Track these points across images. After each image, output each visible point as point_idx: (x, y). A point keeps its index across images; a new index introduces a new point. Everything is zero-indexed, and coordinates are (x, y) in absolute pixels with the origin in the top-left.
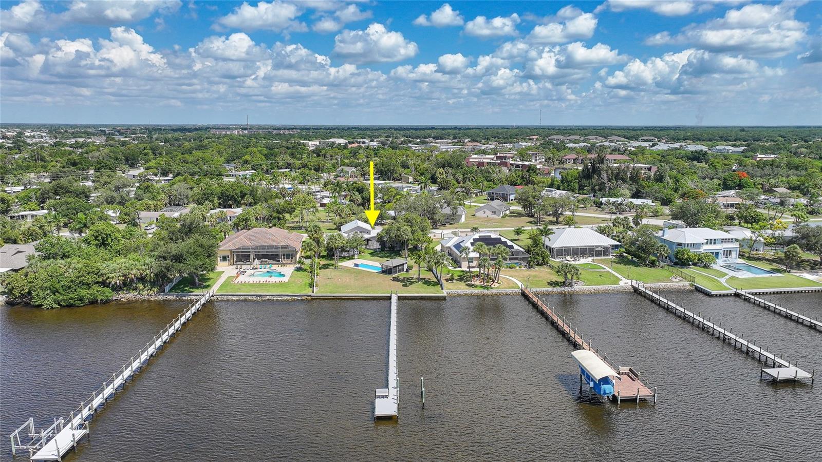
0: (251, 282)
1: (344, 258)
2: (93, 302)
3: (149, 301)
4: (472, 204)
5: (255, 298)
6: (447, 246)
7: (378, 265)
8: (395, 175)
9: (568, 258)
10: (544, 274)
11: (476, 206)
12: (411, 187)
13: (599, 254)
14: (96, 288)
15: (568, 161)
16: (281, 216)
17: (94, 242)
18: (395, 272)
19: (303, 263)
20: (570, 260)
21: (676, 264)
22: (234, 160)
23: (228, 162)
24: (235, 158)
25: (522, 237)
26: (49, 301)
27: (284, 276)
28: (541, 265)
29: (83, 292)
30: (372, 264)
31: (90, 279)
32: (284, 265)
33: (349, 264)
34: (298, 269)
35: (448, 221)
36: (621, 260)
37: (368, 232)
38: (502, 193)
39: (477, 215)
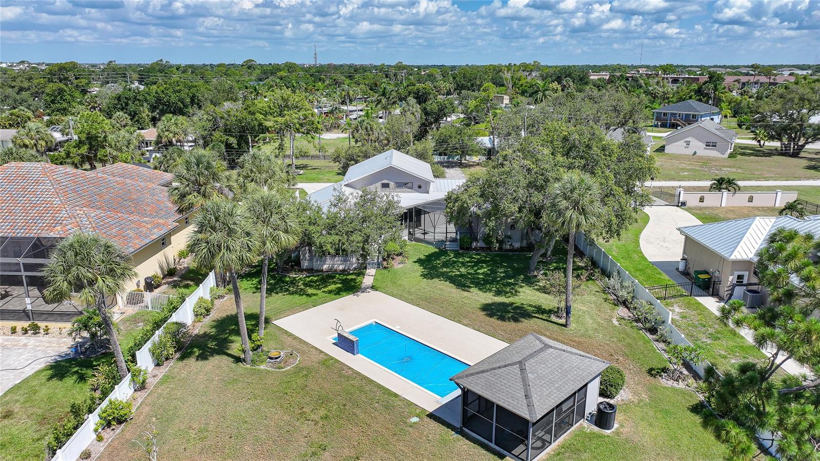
38: (686, 114)
39: (668, 149)
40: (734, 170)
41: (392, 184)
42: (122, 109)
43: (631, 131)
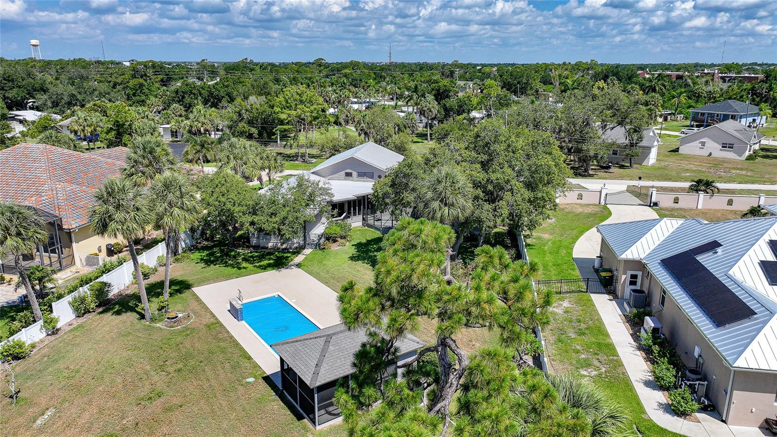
4: (663, 132)
35: (615, 159)
38: (724, 115)
39: (684, 150)
40: (744, 172)
41: (355, 174)
42: (179, 102)
43: (632, 131)
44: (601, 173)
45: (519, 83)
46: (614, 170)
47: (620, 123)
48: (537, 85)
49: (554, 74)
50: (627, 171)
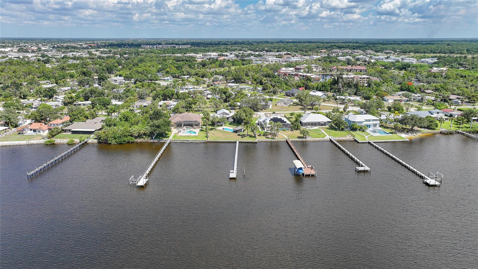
0: (184, 135)
1: (219, 125)
2: (128, 142)
3: (148, 142)
4: (277, 98)
5: (186, 141)
6: (260, 121)
7: (232, 129)
8: (242, 80)
9: (309, 127)
10: (297, 133)
11: (278, 99)
12: (249, 88)
13: (322, 125)
14: (129, 137)
15: (334, 70)
16: (191, 106)
17: (124, 119)
18: (239, 132)
19: (203, 128)
20: (309, 128)
21: (352, 130)
22: (162, 71)
23: (158, 71)
24: (162, 69)
25: (293, 117)
26: (114, 142)
27: (196, 133)
28: (297, 129)
29: (125, 139)
30: (230, 128)
31: (127, 134)
32: (195, 128)
33: (220, 128)
34: (201, 130)
35: (264, 107)
36: (331, 128)
37: (228, 114)
38: (292, 93)
39: (277, 105)
41: (224, 114)
44: (261, 111)
45: (239, 78)
46: (263, 110)
47: (264, 101)
48: (245, 77)
49: (250, 74)
50: (266, 110)
